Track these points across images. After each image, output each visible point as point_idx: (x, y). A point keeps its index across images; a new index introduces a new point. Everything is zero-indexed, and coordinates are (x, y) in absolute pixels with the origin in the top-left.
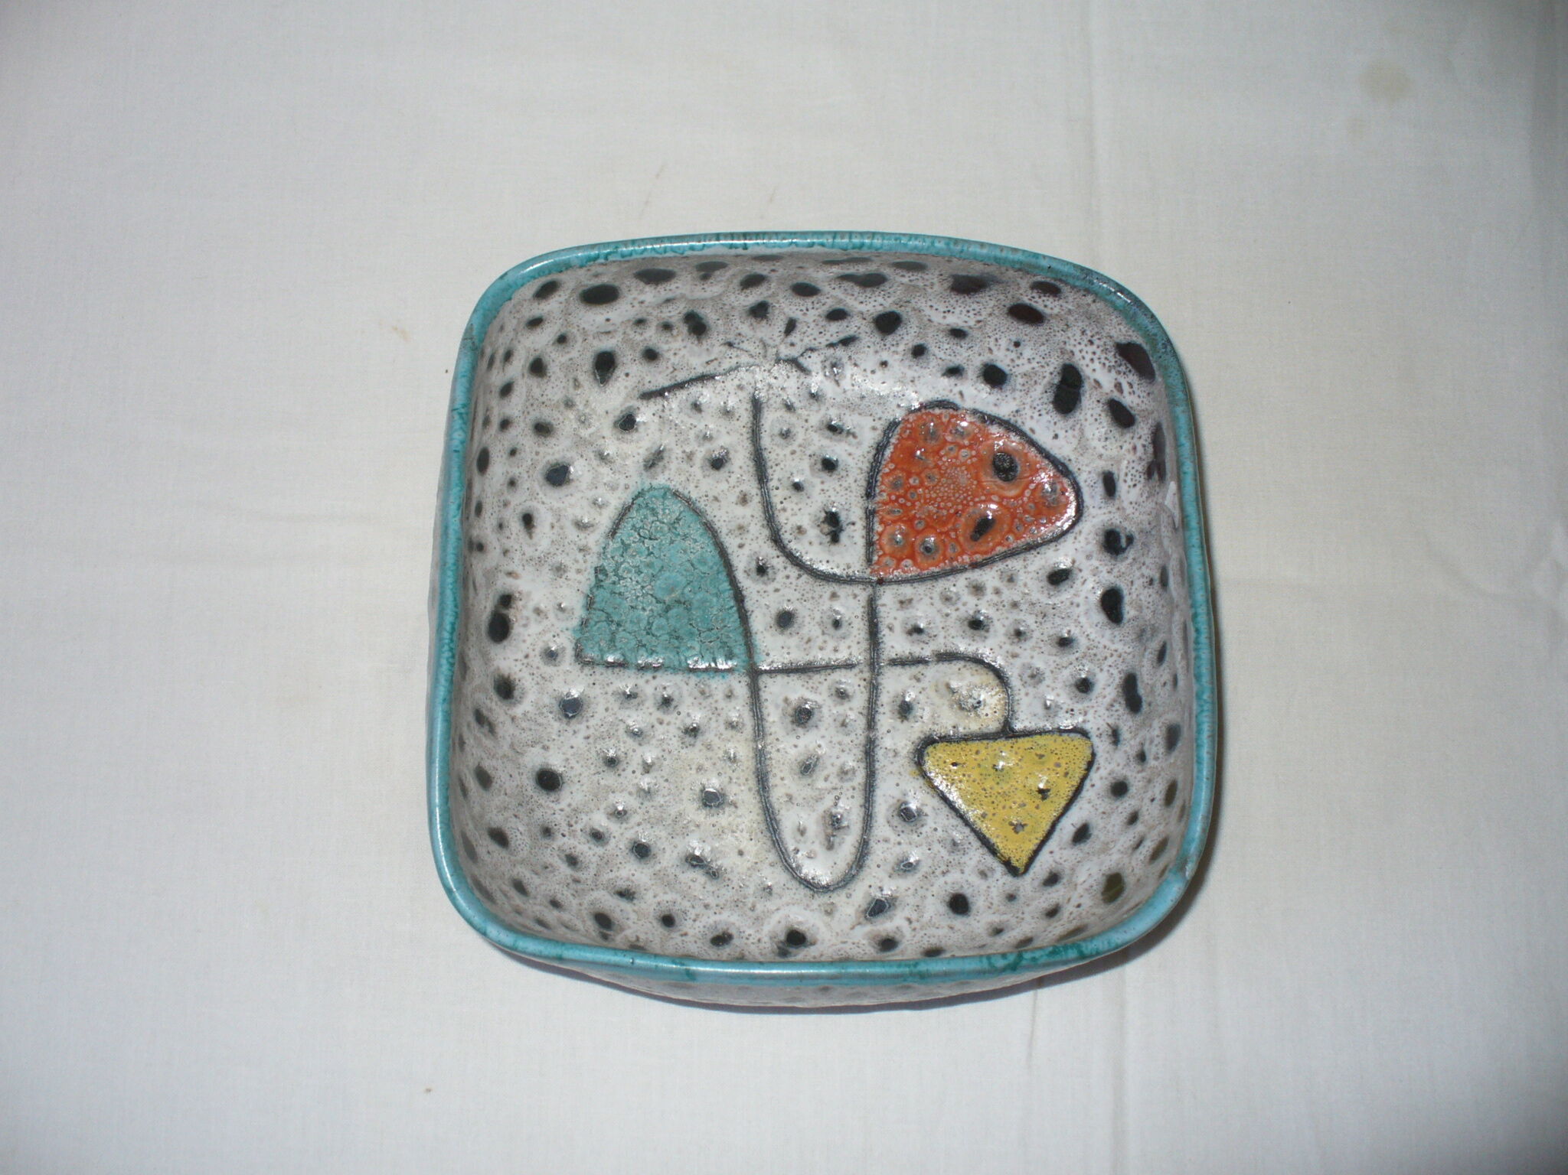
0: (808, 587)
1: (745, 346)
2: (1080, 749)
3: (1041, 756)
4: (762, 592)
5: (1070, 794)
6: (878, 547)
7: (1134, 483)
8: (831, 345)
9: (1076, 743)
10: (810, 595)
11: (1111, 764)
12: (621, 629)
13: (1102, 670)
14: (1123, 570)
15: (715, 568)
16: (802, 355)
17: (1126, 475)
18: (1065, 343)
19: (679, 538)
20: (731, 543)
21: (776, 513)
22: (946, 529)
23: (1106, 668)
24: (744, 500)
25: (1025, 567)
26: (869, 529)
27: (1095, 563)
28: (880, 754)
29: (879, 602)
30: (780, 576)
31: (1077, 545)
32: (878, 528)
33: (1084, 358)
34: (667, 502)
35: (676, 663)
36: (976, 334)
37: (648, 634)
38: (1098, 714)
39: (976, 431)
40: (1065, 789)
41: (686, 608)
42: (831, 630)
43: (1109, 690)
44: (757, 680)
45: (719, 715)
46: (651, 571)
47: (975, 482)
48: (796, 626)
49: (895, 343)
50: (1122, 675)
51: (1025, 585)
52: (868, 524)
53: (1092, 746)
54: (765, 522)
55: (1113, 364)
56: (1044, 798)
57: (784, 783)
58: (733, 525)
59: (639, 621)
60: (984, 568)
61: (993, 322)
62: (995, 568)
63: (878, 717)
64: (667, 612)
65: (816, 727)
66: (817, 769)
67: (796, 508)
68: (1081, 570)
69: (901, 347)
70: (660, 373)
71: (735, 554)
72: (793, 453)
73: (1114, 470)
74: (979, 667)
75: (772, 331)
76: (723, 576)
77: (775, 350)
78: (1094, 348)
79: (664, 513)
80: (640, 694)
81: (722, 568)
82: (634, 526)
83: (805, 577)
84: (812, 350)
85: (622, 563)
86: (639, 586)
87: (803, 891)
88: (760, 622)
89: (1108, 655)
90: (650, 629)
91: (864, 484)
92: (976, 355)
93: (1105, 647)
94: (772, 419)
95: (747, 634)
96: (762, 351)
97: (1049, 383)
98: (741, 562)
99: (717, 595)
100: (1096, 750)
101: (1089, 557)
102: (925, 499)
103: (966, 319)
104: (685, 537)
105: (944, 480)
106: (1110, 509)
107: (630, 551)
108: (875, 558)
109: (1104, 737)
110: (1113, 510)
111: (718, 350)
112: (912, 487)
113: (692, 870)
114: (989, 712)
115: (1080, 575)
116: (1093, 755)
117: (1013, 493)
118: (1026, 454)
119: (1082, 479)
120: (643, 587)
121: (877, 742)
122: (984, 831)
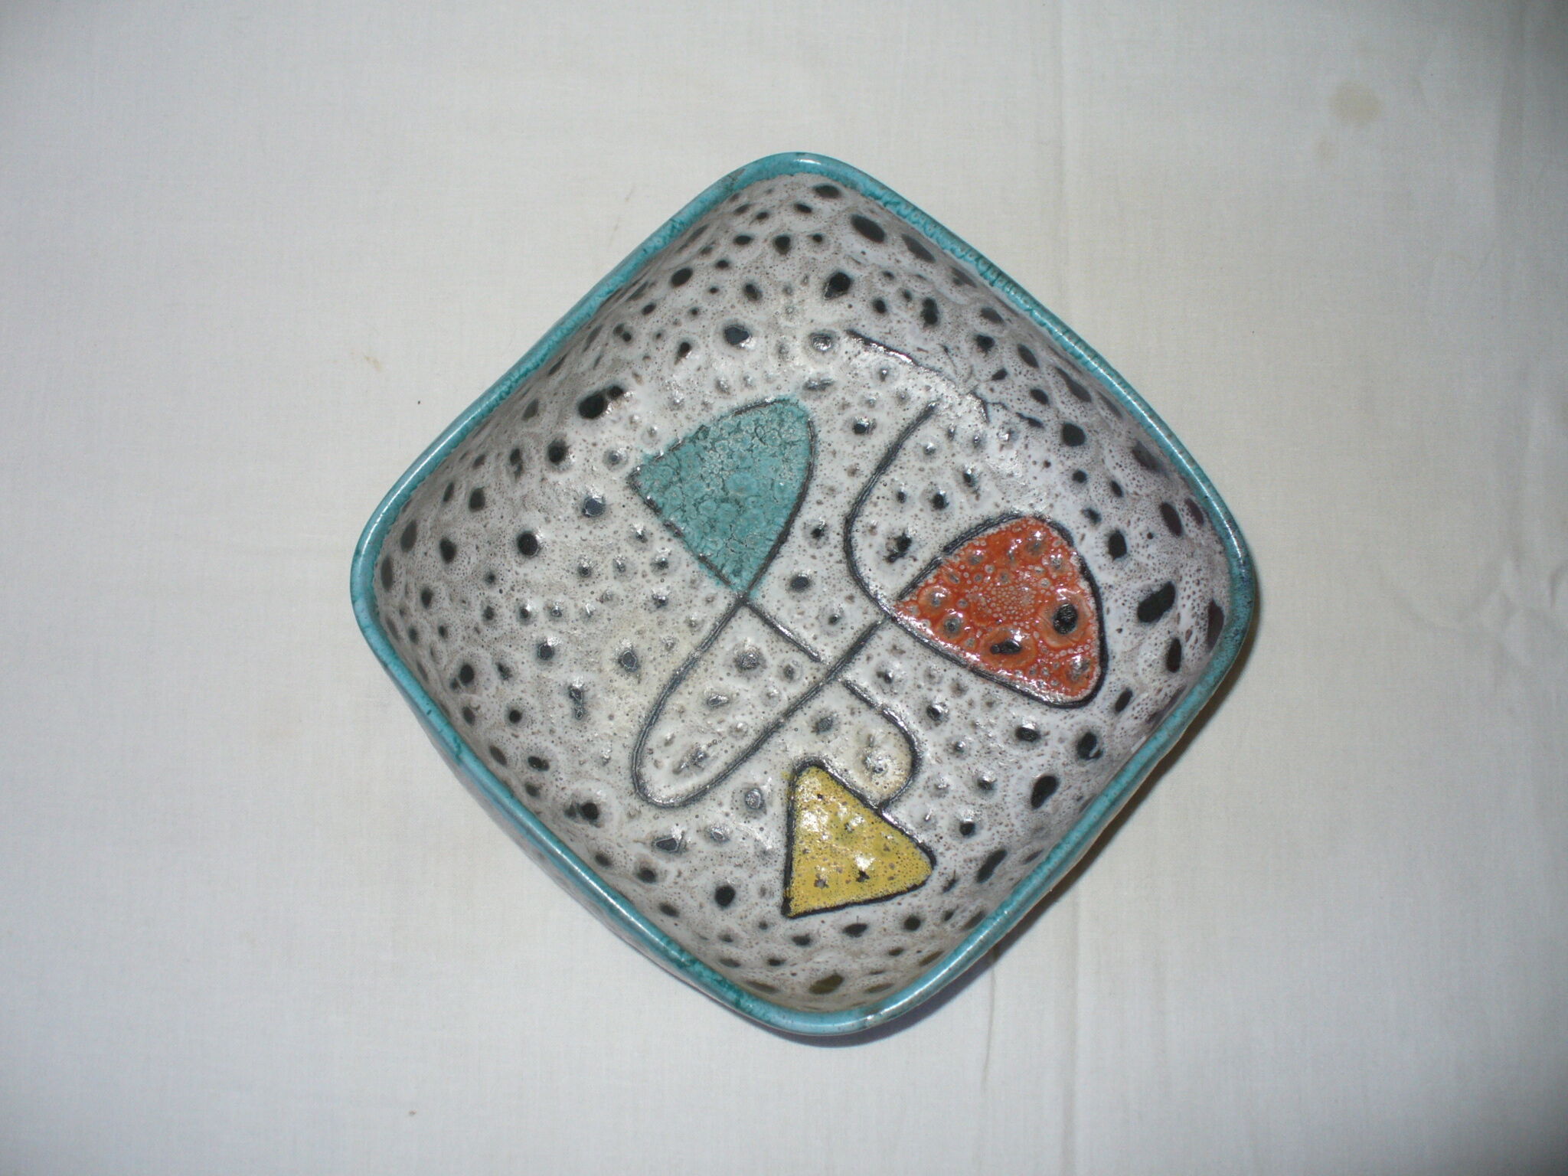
0: (838, 575)
1: (956, 360)
2: (919, 870)
3: (887, 849)
4: (802, 548)
5: (880, 895)
6: (917, 592)
7: (1138, 715)
8: (1020, 415)
9: (921, 863)
10: (834, 582)
11: (925, 902)
12: (679, 484)
13: (990, 829)
14: (1074, 772)
15: (786, 502)
16: (994, 404)
17: (1139, 705)
18: (1182, 566)
19: (781, 457)
20: (815, 493)
21: (868, 502)
22: (978, 625)
23: (994, 830)
24: (853, 472)
25: (1009, 705)
26: (923, 574)
27: (1061, 748)
28: (776, 740)
29: (879, 633)
30: (826, 549)
31: (1061, 724)
32: (930, 579)
33: (1185, 590)
34: (797, 424)
35: (695, 544)
36: (1128, 500)
37: (695, 505)
38: (955, 857)
39: (1070, 574)
40: (881, 887)
41: (738, 511)
42: (825, 621)
43: (980, 848)
44: (739, 608)
45: (689, 607)
46: (739, 463)
47: (1033, 611)
48: (803, 594)
49: (1067, 455)
50: (999, 847)
51: (997, 719)
52: (926, 569)
53: (929, 876)
54: (853, 501)
55: (1199, 613)
56: (859, 880)
57: (686, 698)
58: (830, 483)
59: (696, 491)
60: (980, 679)
61: (1145, 503)
62: (987, 686)
63: (799, 713)
64: (723, 502)
65: (749, 679)
66: (720, 709)
67: (885, 511)
68: (1046, 744)
69: (1069, 463)
70: (877, 326)
71: (810, 505)
72: (922, 470)
73: (1135, 694)
74: (906, 745)
75: (986, 367)
76: (786, 513)
77: (976, 383)
78: (1197, 589)
79: (788, 430)
80: (648, 543)
81: (790, 506)
82: (757, 420)
83: (843, 566)
84: (1004, 407)
85: (724, 439)
86: (721, 466)
87: (628, 784)
88: (783, 568)
89: (1005, 823)
90: (700, 503)
91: (951, 539)
92: (1117, 518)
93: (1009, 815)
94: (930, 434)
95: (763, 569)
96: (966, 375)
97: (1149, 586)
98: (810, 514)
99: (768, 522)
100: (929, 882)
101: (1061, 740)
102: (985, 590)
103: (1129, 483)
104: (786, 460)
105: (1012, 588)
106: (1107, 719)
107: (739, 436)
108: (907, 599)
109: (943, 878)
110: (1109, 722)
111: (932, 346)
112: (983, 571)
113: (568, 698)
114: (881, 783)
115: (1043, 747)
116: (924, 883)
117: (1053, 643)
118: (1089, 624)
119: (1110, 678)
120: (722, 469)
121: (781, 730)
122: (795, 864)
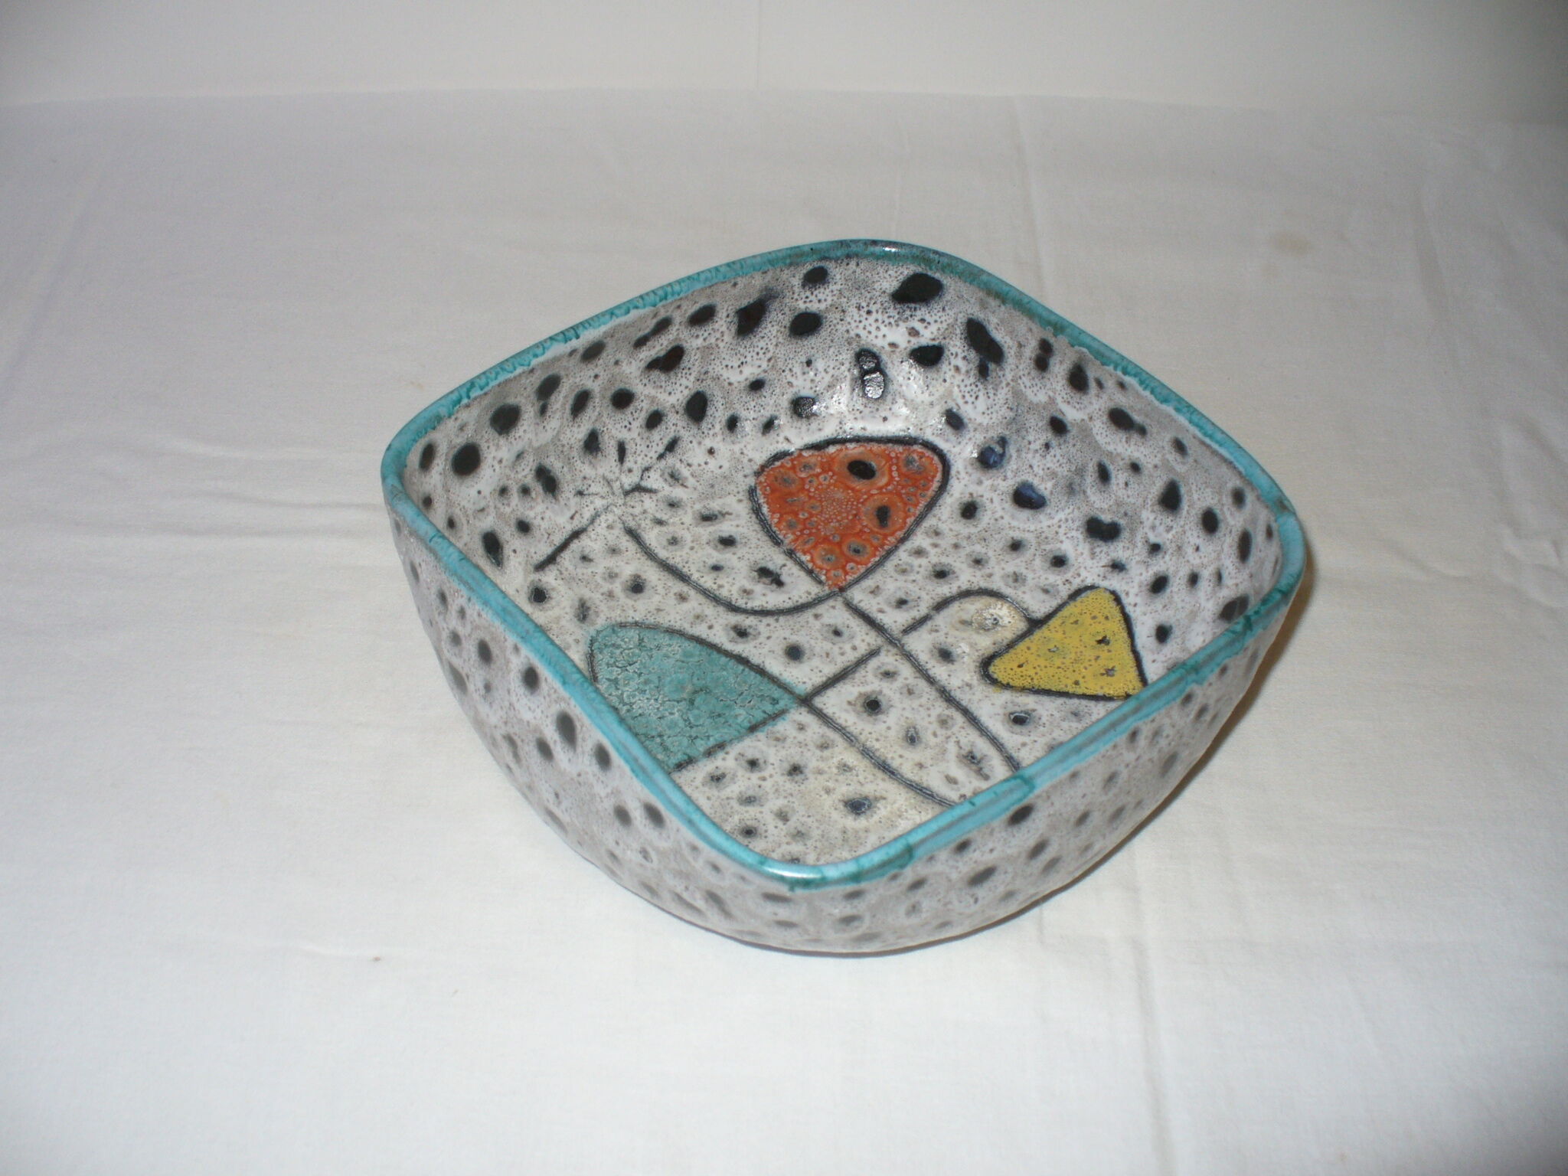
0: (791, 622)
1: (593, 489)
2: (1099, 598)
3: (1076, 622)
4: (758, 645)
5: (1124, 626)
6: (818, 569)
7: (974, 396)
8: (661, 457)
9: (1091, 596)
10: (798, 627)
11: (1134, 582)
12: (665, 738)
13: (1061, 542)
14: (1015, 467)
15: (704, 654)
16: (642, 479)
17: (964, 397)
18: (848, 331)
19: (654, 652)
20: (700, 631)
21: (717, 593)
22: (860, 530)
23: (1064, 538)
24: (682, 598)
25: (940, 520)
26: (801, 564)
27: (987, 483)
28: (957, 695)
29: (855, 602)
30: (762, 628)
31: (963, 482)
32: (806, 558)
33: (870, 332)
34: (620, 635)
35: (736, 733)
36: (771, 376)
37: (691, 727)
38: (1088, 567)
39: (819, 458)
40: (1116, 627)
41: (706, 693)
42: (837, 639)
43: (1080, 549)
44: (812, 705)
45: (806, 745)
46: (652, 686)
47: (850, 491)
48: (807, 651)
49: (710, 426)
50: (1081, 530)
51: (951, 530)
52: (795, 560)
53: (1106, 589)
54: (714, 603)
55: (897, 316)
56: (1107, 644)
57: (905, 761)
58: (691, 618)
59: (676, 724)
60: (911, 538)
61: (782, 350)
62: (919, 533)
63: (931, 673)
64: (693, 704)
65: (892, 706)
66: (921, 735)
67: (730, 580)
68: (982, 496)
69: (718, 427)
70: (539, 541)
71: (711, 636)
72: (692, 548)
73: (951, 404)
74: (972, 598)
75: (608, 463)
76: (715, 655)
77: (618, 483)
78: (874, 316)
79: (625, 642)
80: (727, 772)
81: (709, 651)
82: (608, 665)
83: (782, 619)
84: (647, 469)
85: (622, 694)
86: (652, 701)
88: (776, 665)
89: (1057, 529)
90: (690, 723)
91: (767, 538)
92: (781, 397)
93: (1049, 527)
94: (653, 537)
95: (774, 680)
96: (608, 489)
97: (852, 380)
98: (720, 636)
99: (723, 670)
100: (1111, 588)
101: (980, 483)
102: (823, 521)
103: (758, 363)
104: (658, 647)
105: (825, 503)
106: (968, 437)
107: (621, 682)
108: (823, 578)
109: (1109, 576)
110: (972, 434)
111: (574, 501)
112: (805, 520)
114: (1010, 619)
115: (984, 499)
116: (1113, 593)
117: (884, 481)
118: (871, 450)
119: (929, 436)
120: (656, 700)
121: (948, 688)
122: (1088, 692)
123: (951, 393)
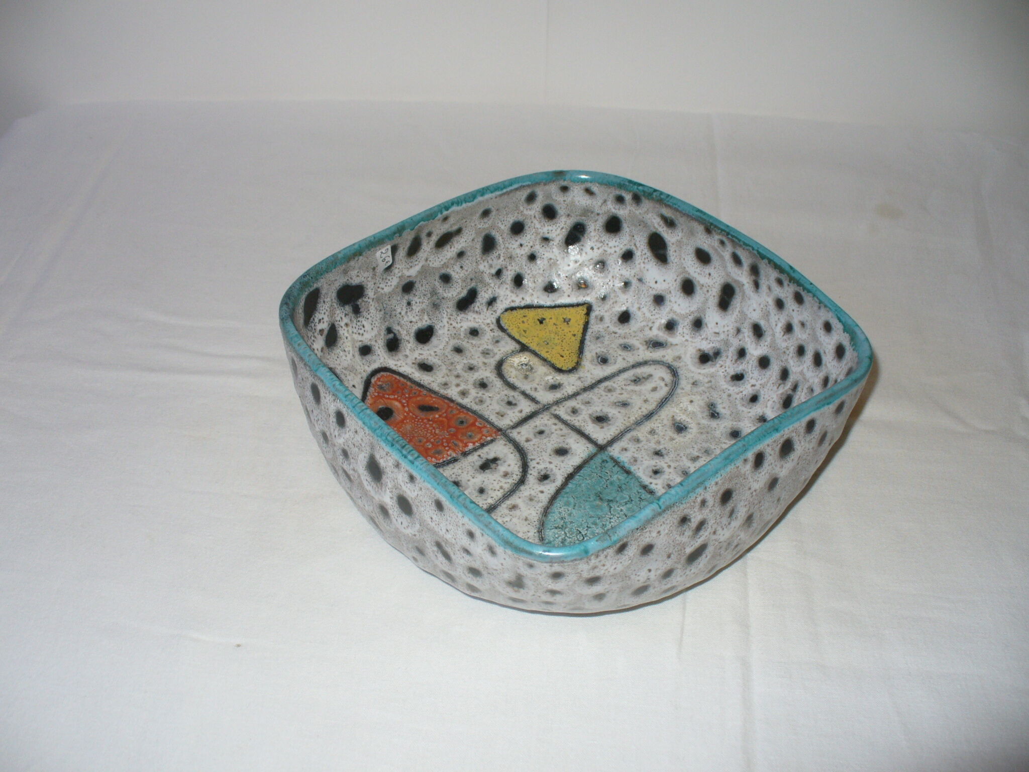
0: (535, 453)
2: (507, 318)
3: (524, 331)
4: (558, 468)
5: (533, 310)
6: (482, 440)
7: (362, 327)
9: (506, 321)
10: (538, 449)
11: (507, 297)
13: (461, 327)
14: (405, 332)
15: (565, 496)
17: (359, 334)
19: (566, 520)
20: (545, 498)
21: (506, 490)
22: (444, 419)
23: (459, 325)
24: (514, 507)
25: (433, 382)
26: (475, 449)
27: (408, 352)
28: (587, 383)
29: (512, 424)
30: (541, 466)
31: (403, 365)
32: (471, 446)
34: (552, 539)
35: (633, 480)
37: (632, 500)
38: (485, 318)
40: (532, 313)
41: (601, 494)
42: (547, 432)
43: (469, 318)
44: (605, 445)
45: (638, 448)
46: (598, 521)
47: (405, 421)
48: (560, 445)
50: (459, 313)
51: (443, 377)
52: (473, 451)
53: (502, 313)
54: (517, 491)
56: (544, 319)
57: (643, 407)
58: (534, 503)
60: (450, 397)
62: (446, 392)
63: (570, 393)
64: (612, 500)
65: (600, 412)
66: (621, 400)
68: (416, 358)
71: (550, 492)
73: (358, 345)
74: (504, 373)
76: (567, 490)
79: (559, 536)
80: (665, 484)
81: (563, 493)
83: (530, 457)
86: (612, 520)
87: (680, 372)
88: (573, 460)
89: (452, 326)
90: (628, 501)
91: (451, 465)
93: (449, 330)
95: (586, 462)
98: (550, 488)
99: (580, 485)
100: (503, 310)
101: (406, 356)
102: (435, 436)
104: (562, 519)
105: (416, 435)
106: (377, 348)
108: (489, 438)
109: (495, 308)
110: (377, 345)
112: (433, 445)
113: (720, 413)
114: (522, 359)
115: (418, 358)
116: (506, 310)
117: (397, 404)
119: (369, 370)
120: (610, 518)
121: (583, 388)
122: (581, 331)
123: (353, 340)
